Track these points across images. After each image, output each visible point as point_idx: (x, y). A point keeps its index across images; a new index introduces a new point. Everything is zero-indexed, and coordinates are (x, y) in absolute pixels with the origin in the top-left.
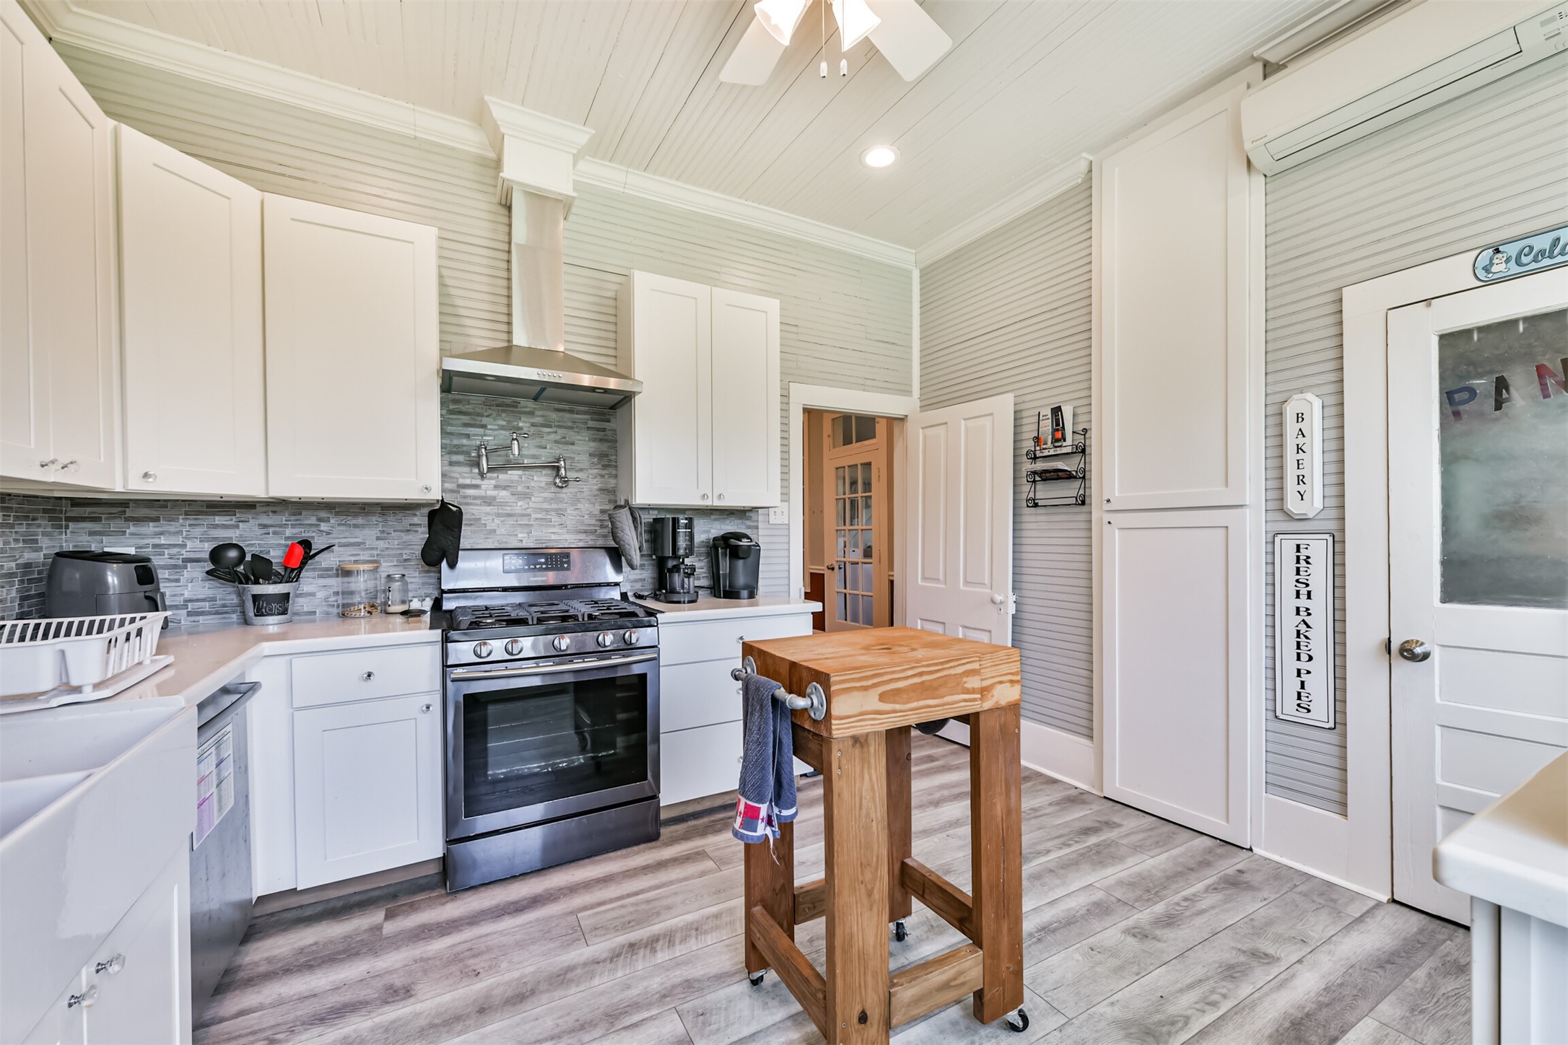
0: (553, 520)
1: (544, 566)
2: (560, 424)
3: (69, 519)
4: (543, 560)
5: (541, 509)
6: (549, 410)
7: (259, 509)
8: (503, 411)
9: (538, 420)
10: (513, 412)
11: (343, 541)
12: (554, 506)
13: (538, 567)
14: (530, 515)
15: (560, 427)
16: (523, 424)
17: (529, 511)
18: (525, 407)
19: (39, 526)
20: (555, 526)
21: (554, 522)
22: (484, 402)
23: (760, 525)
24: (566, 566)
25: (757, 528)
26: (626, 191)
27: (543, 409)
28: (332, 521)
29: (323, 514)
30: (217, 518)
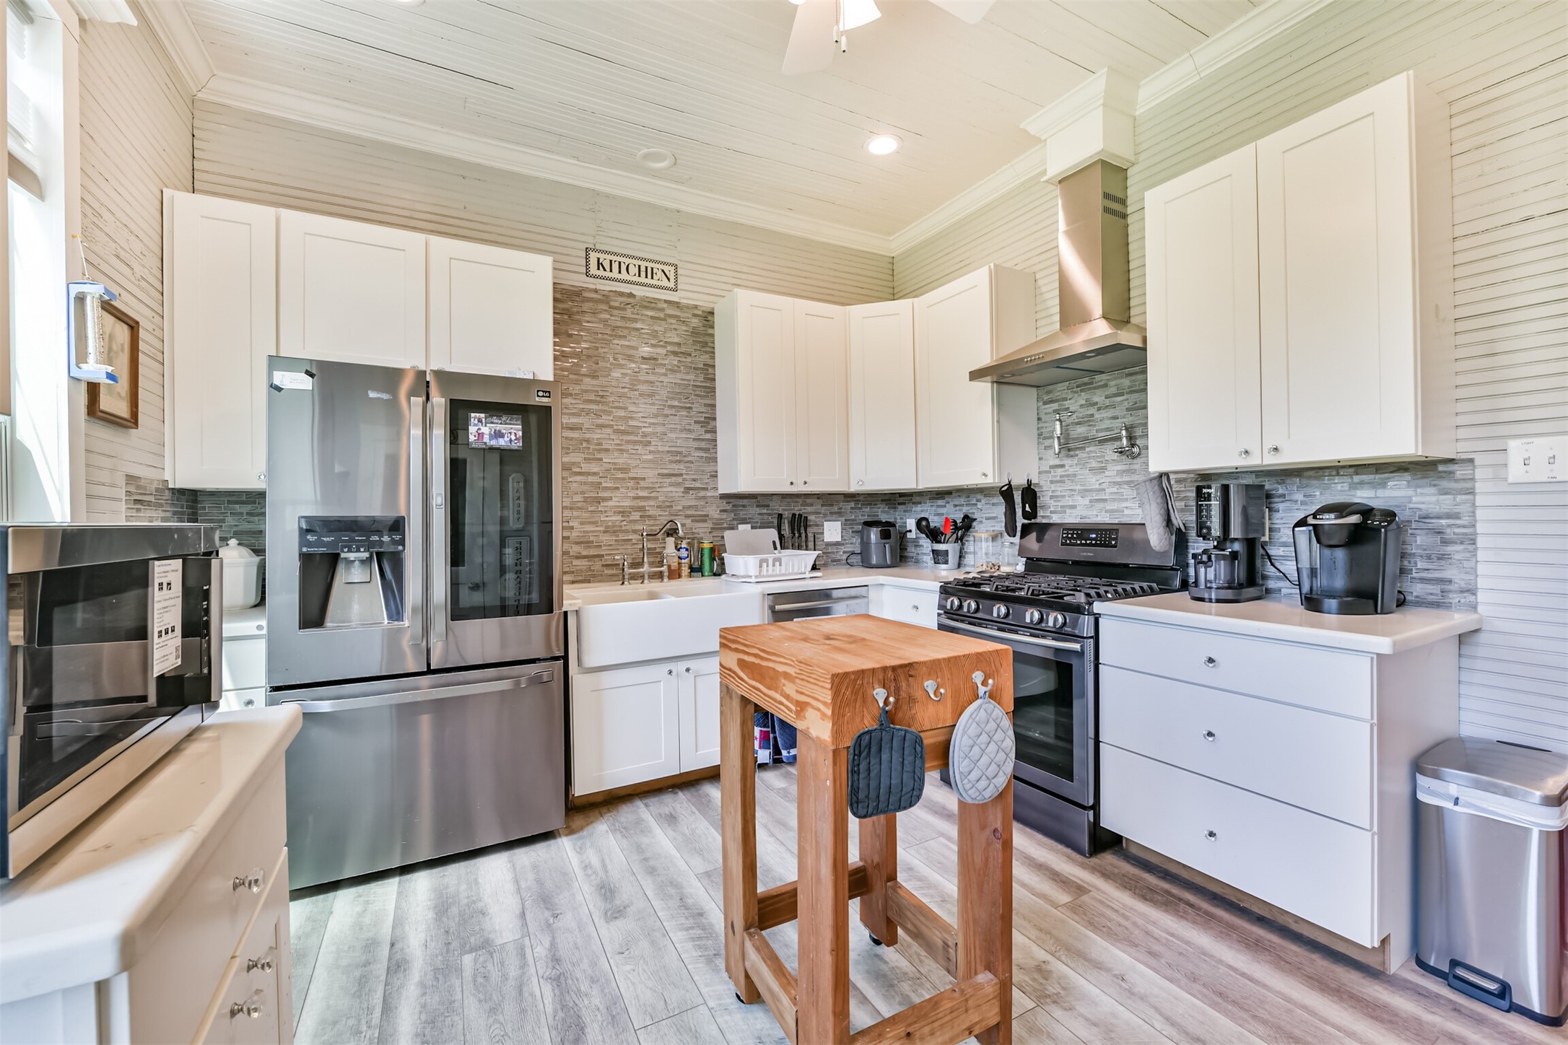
0: (1125, 494)
1: (1094, 542)
2: (1132, 389)
3: (900, 504)
4: (1094, 536)
5: (1114, 482)
6: (1122, 377)
7: (954, 495)
8: (1082, 391)
9: (1113, 390)
10: (1090, 389)
11: (988, 515)
12: (1128, 479)
13: (1088, 542)
14: (1105, 490)
15: (1132, 392)
16: (1098, 397)
17: (1104, 486)
18: (1100, 381)
19: (879, 508)
20: (1127, 500)
21: (1126, 495)
22: (1067, 387)
23: (1479, 487)
24: (1113, 542)
25: (1472, 492)
26: (1202, 75)
27: (1116, 379)
28: (983, 501)
29: (979, 496)
30: (939, 501)
